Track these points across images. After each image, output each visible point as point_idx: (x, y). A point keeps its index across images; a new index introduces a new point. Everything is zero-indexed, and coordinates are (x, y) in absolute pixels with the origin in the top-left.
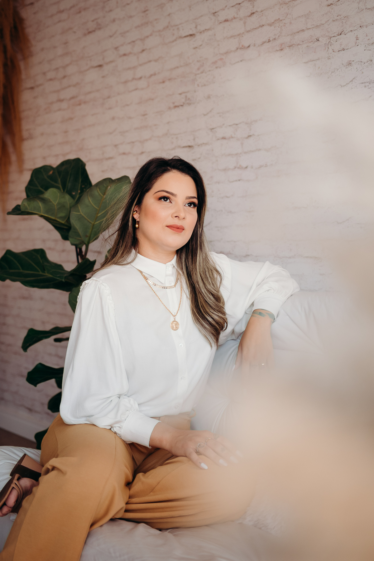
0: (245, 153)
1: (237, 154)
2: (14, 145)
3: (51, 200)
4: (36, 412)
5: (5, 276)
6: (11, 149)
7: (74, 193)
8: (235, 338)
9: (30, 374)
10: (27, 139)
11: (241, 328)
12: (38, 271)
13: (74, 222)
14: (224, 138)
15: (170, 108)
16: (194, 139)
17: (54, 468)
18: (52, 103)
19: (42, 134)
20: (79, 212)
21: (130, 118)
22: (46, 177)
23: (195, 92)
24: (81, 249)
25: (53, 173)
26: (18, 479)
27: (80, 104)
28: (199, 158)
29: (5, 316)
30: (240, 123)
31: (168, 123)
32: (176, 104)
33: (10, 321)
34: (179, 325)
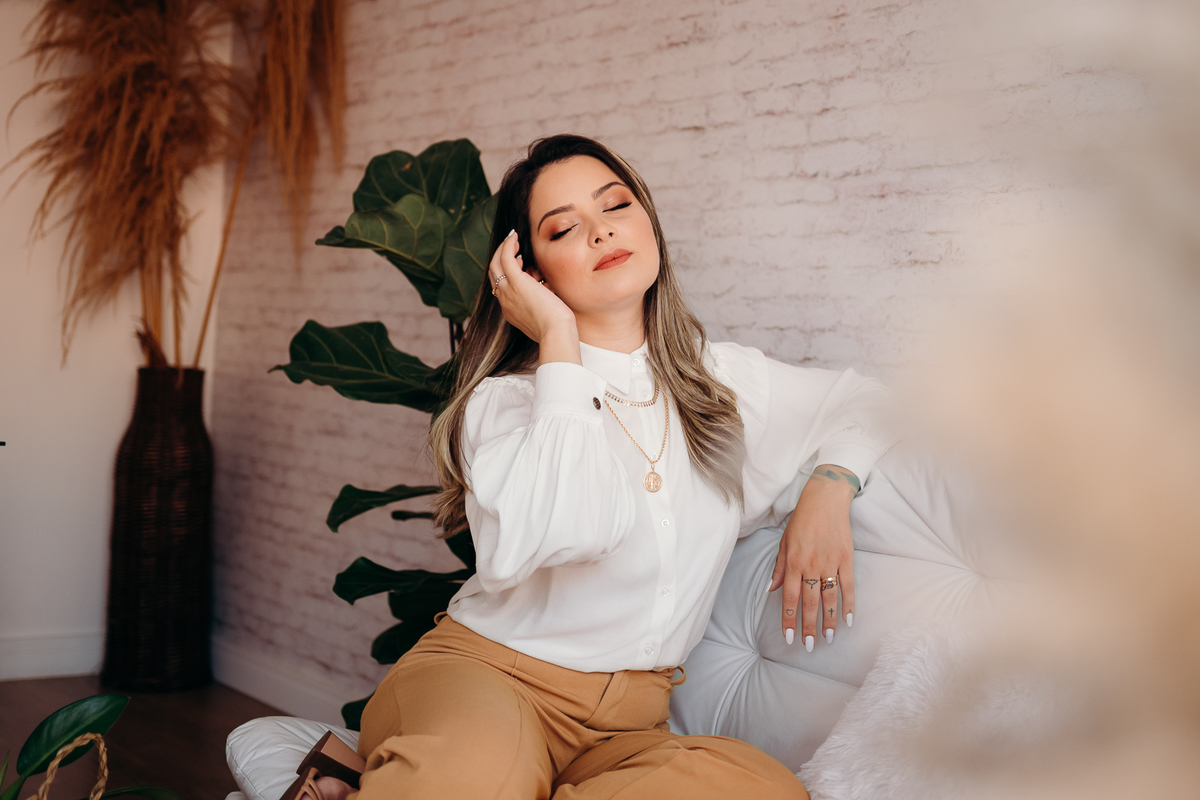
0: (815, 145)
1: (796, 147)
2: (328, 113)
3: (409, 220)
4: (340, 672)
5: (302, 372)
6: (320, 123)
7: (452, 211)
8: (774, 525)
9: (341, 578)
10: (355, 103)
11: (788, 503)
12: (371, 368)
13: (450, 267)
14: (770, 113)
15: (659, 48)
16: (707, 114)
17: (393, 756)
18: (412, 30)
19: (388, 94)
20: (463, 247)
21: (574, 65)
22: (396, 175)
23: (715, 15)
24: (460, 327)
25: (412, 167)
26: (316, 778)
27: (470, 35)
28: (716, 153)
29: (286, 469)
30: (807, 83)
31: (654, 78)
32: (674, 39)
33: (295, 479)
34: (661, 481)
